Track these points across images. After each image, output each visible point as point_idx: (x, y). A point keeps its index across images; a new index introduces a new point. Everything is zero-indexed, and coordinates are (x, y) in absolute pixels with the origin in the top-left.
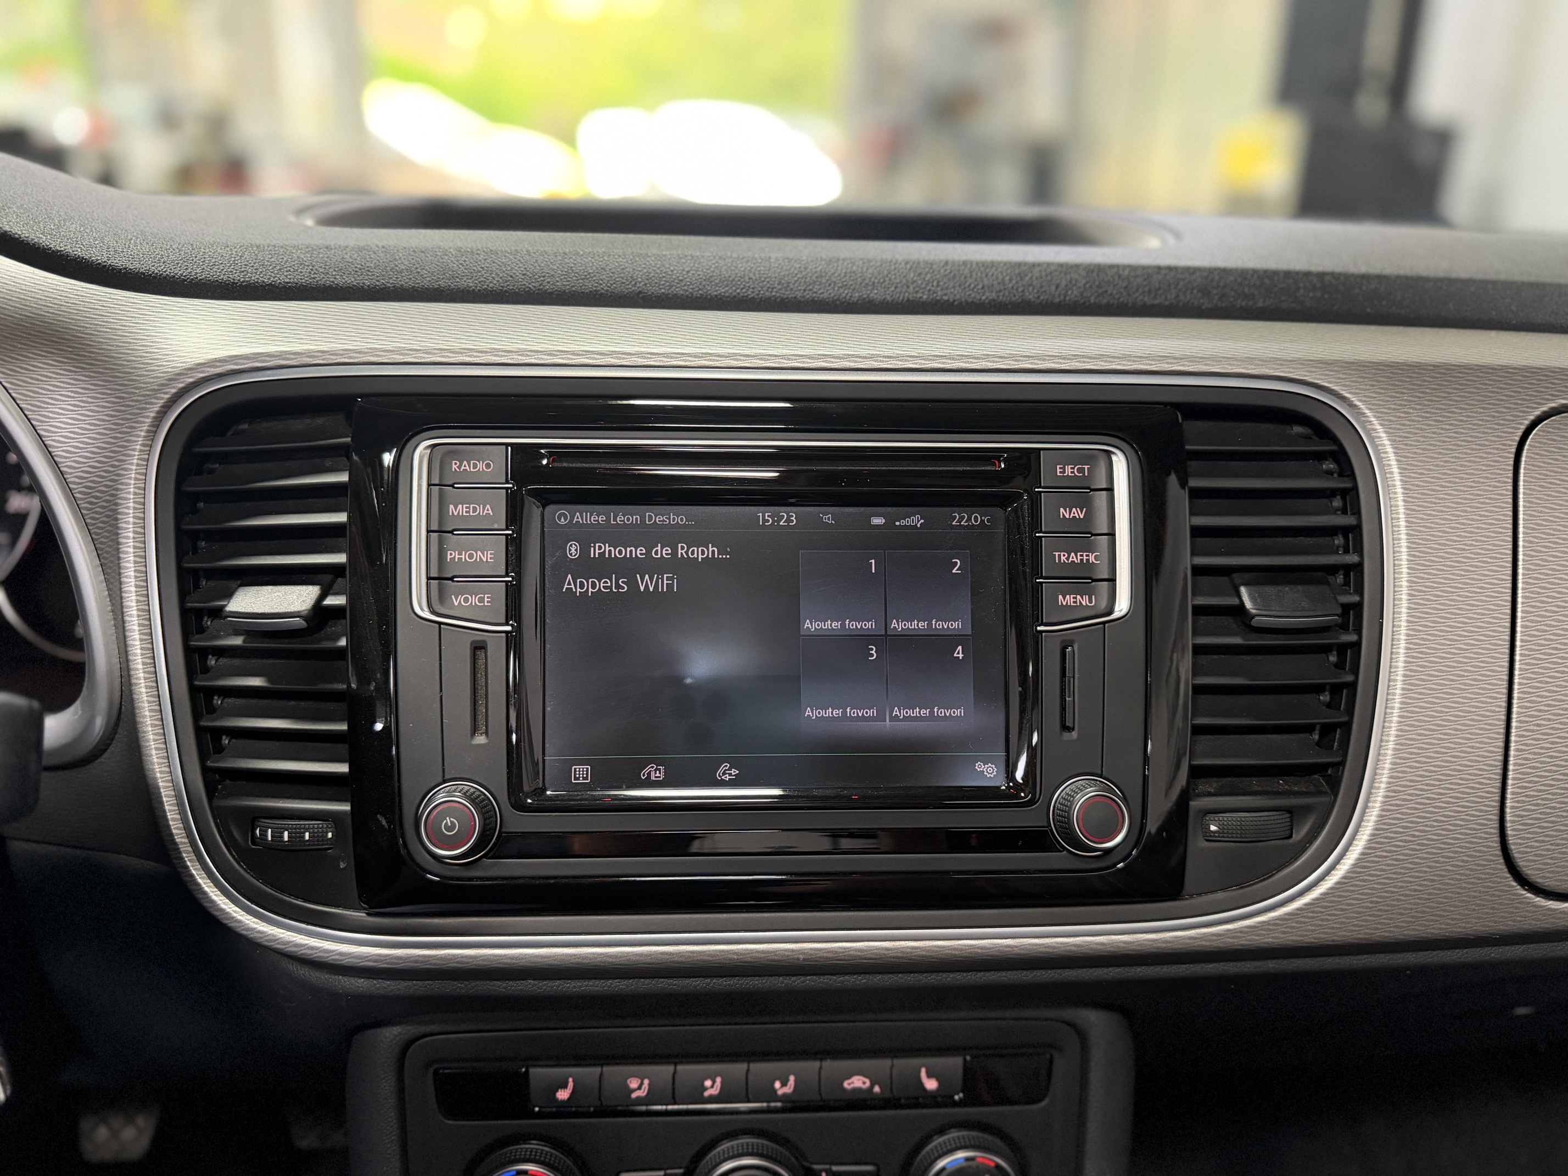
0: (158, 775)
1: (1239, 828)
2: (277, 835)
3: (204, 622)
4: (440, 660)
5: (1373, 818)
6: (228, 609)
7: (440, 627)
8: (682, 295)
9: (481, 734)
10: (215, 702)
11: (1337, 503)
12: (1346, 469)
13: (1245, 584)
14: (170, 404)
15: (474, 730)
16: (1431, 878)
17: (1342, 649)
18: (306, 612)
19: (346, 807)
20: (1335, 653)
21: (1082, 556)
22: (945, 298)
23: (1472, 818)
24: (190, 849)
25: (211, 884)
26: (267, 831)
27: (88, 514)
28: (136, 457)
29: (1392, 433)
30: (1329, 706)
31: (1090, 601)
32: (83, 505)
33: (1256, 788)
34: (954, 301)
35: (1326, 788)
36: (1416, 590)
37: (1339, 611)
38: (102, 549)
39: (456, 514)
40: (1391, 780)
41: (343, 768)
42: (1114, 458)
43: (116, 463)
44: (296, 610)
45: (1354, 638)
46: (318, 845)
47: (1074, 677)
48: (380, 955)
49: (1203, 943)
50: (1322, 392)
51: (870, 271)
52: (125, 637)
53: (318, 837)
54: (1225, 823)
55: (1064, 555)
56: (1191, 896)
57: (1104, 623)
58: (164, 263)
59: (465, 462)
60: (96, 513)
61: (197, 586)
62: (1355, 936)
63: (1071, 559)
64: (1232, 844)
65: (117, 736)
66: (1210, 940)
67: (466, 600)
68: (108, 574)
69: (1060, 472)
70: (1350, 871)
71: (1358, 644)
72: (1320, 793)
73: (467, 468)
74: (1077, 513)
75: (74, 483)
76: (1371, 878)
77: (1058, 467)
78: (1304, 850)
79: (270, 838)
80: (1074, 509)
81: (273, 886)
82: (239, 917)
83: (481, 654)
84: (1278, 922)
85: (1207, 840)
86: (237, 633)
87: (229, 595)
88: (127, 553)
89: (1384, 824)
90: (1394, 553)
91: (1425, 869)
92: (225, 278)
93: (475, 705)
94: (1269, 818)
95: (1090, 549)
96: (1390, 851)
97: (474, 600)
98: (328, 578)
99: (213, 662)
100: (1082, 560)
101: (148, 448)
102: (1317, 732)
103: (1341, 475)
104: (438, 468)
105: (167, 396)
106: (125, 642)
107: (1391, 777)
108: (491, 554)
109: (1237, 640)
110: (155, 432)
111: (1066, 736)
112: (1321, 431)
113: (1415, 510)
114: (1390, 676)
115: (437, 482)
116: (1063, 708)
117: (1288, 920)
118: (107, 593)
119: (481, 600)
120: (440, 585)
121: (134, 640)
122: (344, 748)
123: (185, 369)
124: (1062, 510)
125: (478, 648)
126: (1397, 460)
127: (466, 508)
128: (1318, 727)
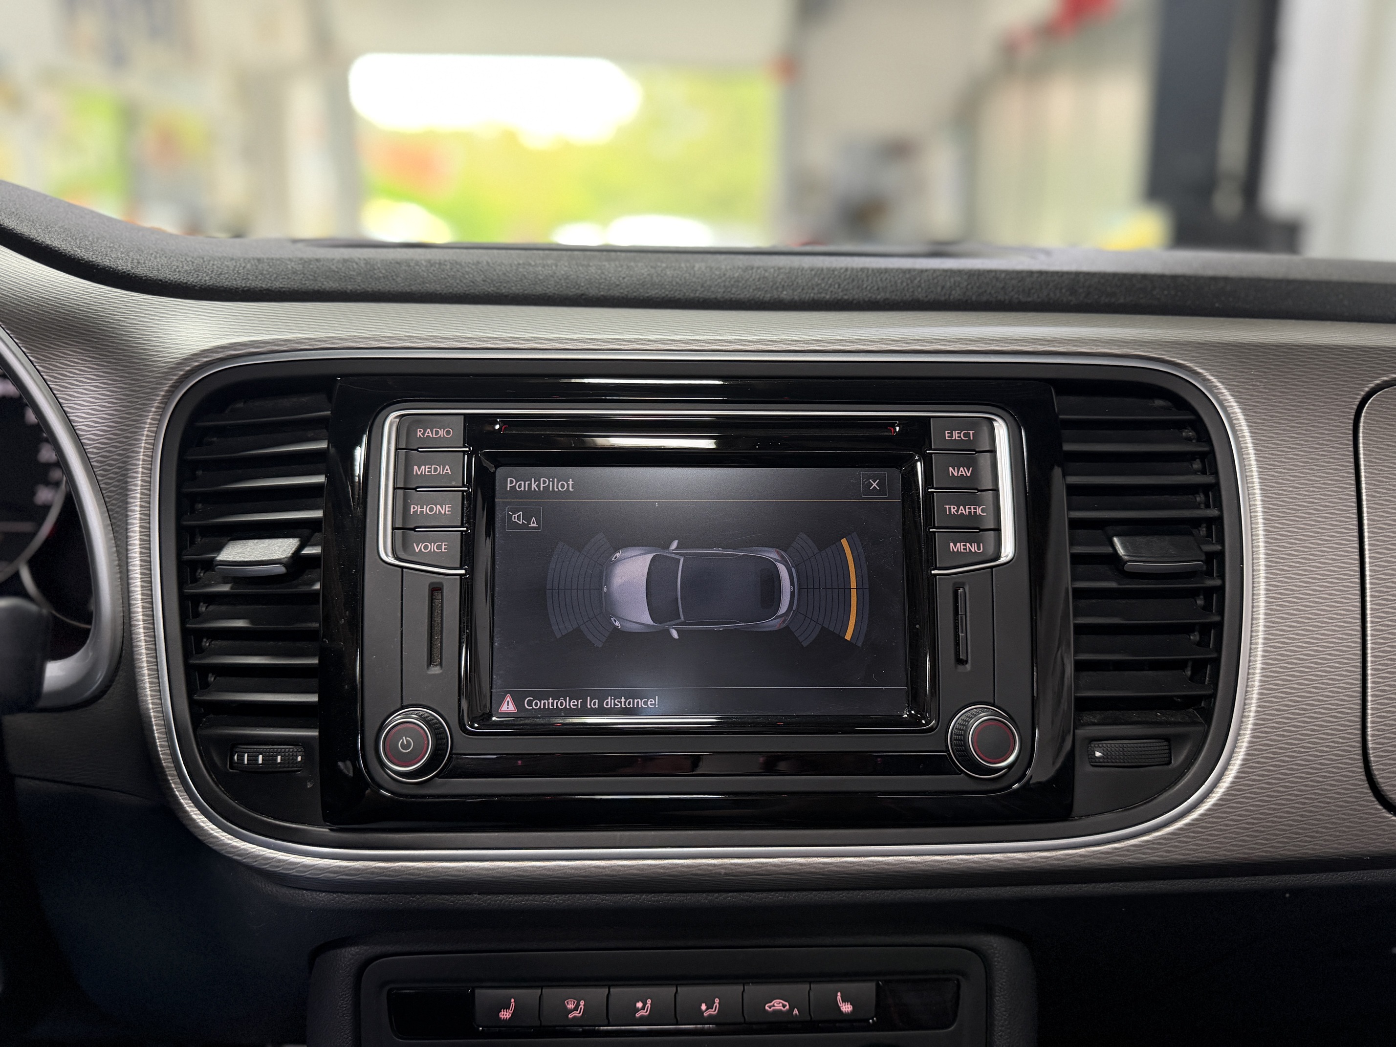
0: (151, 706)
1: (1121, 753)
2: (253, 759)
3: (197, 574)
4: (402, 600)
5: (1245, 745)
6: (219, 558)
7: (402, 571)
8: (619, 297)
9: (436, 665)
10: (203, 644)
11: (1197, 465)
12: (1204, 435)
13: (1117, 536)
14: (177, 384)
15: (430, 662)
16: (1303, 801)
17: (1208, 592)
18: (286, 560)
19: (316, 733)
20: (1202, 597)
21: (970, 508)
22: (846, 297)
23: (1336, 745)
24: (175, 773)
25: (192, 804)
26: (244, 756)
27: (102, 480)
28: (146, 429)
29: (1242, 402)
30: (1199, 644)
31: (979, 548)
32: (99, 472)
33: (1136, 719)
34: (853, 300)
35: (1201, 720)
36: (1272, 538)
37: (1203, 558)
38: (112, 510)
39: (419, 473)
40: (1259, 709)
41: (314, 698)
42: (995, 424)
43: (129, 435)
44: (277, 557)
45: (1218, 582)
46: (288, 767)
47: (966, 615)
48: (340, 867)
49: (1094, 861)
50: (1179, 369)
51: (781, 276)
52: (128, 584)
53: (289, 760)
54: (1109, 749)
55: (954, 508)
56: (1080, 817)
57: (991, 567)
58: (179, 272)
59: (429, 430)
60: (110, 478)
61: (192, 542)
62: (1234, 855)
63: (960, 512)
64: (1117, 769)
65: (117, 678)
66: (1099, 858)
67: (426, 547)
68: (117, 532)
69: (948, 437)
70: (1225, 794)
71: (1222, 588)
72: (1195, 723)
73: (430, 435)
74: (964, 472)
75: (92, 453)
76: (1247, 801)
77: (946, 432)
78: (1182, 775)
79: (246, 762)
80: (962, 469)
81: (246, 807)
82: (215, 834)
83: (437, 595)
84: (1161, 841)
85: (1093, 766)
86: (225, 581)
87: (219, 549)
88: (134, 511)
89: (1255, 750)
90: (1250, 506)
91: (1296, 792)
92: (230, 284)
93: (431, 640)
94: (1149, 745)
95: (977, 503)
96: (1263, 776)
97: (432, 547)
98: (306, 532)
99: (204, 609)
100: (970, 512)
101: (157, 422)
102: (1189, 668)
103: (1199, 440)
104: (405, 435)
105: (175, 378)
106: (128, 588)
107: (1259, 706)
108: (449, 507)
109: (1113, 585)
110: (164, 408)
111: (960, 668)
112: (1180, 403)
113: (1266, 468)
114: (1252, 615)
115: (404, 447)
116: (957, 644)
117: (1171, 839)
118: (115, 549)
119: (439, 547)
120: (403, 534)
121: (136, 586)
122: (315, 682)
123: (192, 355)
124: (951, 469)
125: (436, 590)
126: (1249, 426)
127: (428, 468)
128: (1190, 663)
